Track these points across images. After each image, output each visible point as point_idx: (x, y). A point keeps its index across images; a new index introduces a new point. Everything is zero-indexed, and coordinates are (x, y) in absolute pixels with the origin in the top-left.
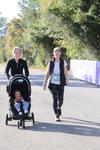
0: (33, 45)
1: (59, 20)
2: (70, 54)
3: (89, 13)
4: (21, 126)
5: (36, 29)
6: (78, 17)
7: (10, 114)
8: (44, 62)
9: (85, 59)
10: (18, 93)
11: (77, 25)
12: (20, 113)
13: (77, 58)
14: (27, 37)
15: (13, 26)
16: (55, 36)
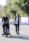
0: (10, 13)
1: (17, 6)
2: (20, 15)
3: (26, 4)
4: (7, 36)
5: (11, 8)
6: (23, 5)
7: (3, 33)
8: (13, 18)
9: (25, 17)
10: (5, 27)
11: (23, 7)
12: (6, 33)
13: (23, 17)
14: (8, 10)
15: (4, 8)
16: (16, 10)
